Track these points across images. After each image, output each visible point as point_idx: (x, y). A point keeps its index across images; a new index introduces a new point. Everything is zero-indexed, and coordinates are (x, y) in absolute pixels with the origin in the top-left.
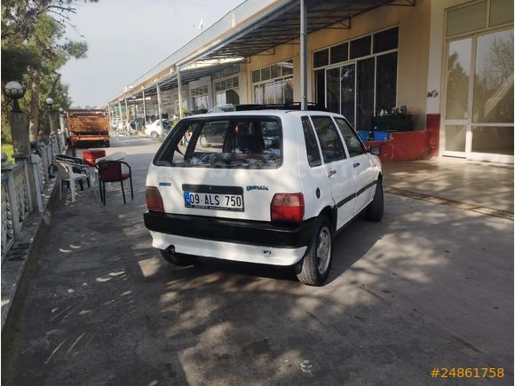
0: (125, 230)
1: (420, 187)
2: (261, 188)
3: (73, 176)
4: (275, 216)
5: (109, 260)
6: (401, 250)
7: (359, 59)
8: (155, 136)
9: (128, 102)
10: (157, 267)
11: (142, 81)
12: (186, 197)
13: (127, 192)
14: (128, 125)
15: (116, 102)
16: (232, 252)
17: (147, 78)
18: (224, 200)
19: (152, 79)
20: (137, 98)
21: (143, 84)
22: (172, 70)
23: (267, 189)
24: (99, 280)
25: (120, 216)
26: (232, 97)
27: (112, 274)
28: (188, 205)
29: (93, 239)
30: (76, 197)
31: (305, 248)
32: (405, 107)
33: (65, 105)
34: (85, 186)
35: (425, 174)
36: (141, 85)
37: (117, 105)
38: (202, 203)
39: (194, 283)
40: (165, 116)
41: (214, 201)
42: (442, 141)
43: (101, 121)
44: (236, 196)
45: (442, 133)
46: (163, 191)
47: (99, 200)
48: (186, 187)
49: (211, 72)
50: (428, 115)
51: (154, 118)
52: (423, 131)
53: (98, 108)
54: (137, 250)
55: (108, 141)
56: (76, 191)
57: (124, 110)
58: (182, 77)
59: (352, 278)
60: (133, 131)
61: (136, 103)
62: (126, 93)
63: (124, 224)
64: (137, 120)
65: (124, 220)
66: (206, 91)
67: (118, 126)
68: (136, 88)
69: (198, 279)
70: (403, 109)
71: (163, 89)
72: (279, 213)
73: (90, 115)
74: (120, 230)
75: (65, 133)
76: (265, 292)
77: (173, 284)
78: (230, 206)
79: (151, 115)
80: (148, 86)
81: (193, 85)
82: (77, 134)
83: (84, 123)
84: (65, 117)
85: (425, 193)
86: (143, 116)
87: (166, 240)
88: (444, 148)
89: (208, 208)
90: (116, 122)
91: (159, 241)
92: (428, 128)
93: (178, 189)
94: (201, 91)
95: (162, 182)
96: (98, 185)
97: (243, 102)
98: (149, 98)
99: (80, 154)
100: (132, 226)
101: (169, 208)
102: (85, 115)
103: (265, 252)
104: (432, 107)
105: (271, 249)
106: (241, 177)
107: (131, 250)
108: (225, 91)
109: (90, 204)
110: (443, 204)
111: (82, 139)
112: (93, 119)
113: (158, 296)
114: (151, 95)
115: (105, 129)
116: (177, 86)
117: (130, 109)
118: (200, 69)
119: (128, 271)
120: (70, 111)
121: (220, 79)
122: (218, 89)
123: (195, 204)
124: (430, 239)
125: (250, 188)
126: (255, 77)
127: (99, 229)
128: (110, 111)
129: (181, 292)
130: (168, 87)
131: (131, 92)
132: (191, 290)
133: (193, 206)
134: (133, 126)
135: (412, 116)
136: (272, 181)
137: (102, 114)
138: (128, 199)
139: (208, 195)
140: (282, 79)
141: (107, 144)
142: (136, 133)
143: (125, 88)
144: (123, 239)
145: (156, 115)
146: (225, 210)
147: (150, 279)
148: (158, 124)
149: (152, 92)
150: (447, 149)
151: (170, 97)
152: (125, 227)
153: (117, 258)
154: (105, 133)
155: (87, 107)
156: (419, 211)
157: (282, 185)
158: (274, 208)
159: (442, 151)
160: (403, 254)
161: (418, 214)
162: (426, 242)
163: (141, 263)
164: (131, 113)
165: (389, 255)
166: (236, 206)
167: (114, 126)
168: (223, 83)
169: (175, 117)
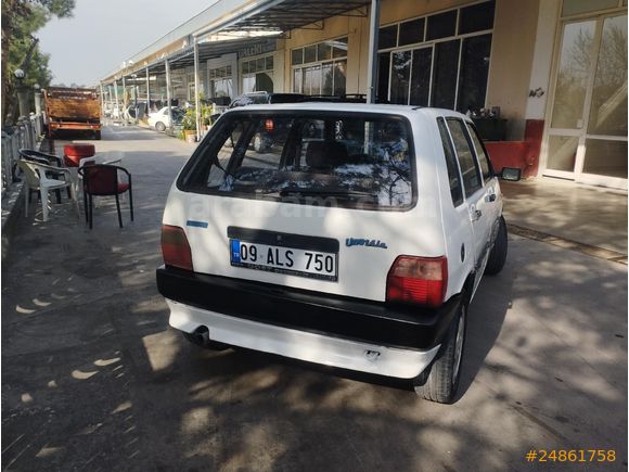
0: (122, 274)
1: (530, 220)
2: (372, 244)
3: (47, 183)
4: (395, 294)
5: (96, 332)
6: (551, 332)
7: (438, 41)
8: (160, 128)
9: (126, 82)
10: (172, 350)
11: (145, 55)
12: (233, 249)
13: (125, 209)
14: (126, 111)
15: (111, 81)
16: (309, 347)
17: (151, 52)
18: (302, 260)
19: (160, 53)
20: (139, 76)
21: (147, 59)
22: (185, 43)
23: (384, 246)
24: (78, 374)
25: (115, 249)
26: (264, 83)
27: (99, 363)
28: (235, 262)
29: (70, 290)
30: (50, 213)
31: (439, 346)
32: (498, 108)
33: (43, 80)
34: (64, 196)
35: (528, 200)
36: (143, 60)
37: (112, 85)
38: (262, 261)
39: (239, 388)
40: (175, 103)
41: (283, 259)
42: (544, 156)
43: (90, 104)
44: (325, 255)
45: (544, 145)
46: (192, 236)
47: (83, 219)
48: (235, 233)
49: (238, 48)
50: (528, 121)
51: (159, 105)
52: (520, 142)
53: (87, 88)
54: (140, 314)
55: (99, 132)
56: (50, 204)
57: (120, 92)
58: (200, 52)
59: (496, 388)
60: (132, 120)
61: (137, 83)
62: (124, 70)
63: (120, 264)
64: (139, 105)
65: (119, 256)
66: (230, 73)
67: (113, 112)
68: (137, 64)
69: (244, 379)
70: (497, 110)
71: (173, 67)
72: (402, 289)
73: (76, 95)
74: (113, 273)
75: (41, 118)
76: (361, 413)
77: (203, 389)
78: (312, 270)
79: (156, 100)
80: (154, 62)
81: (213, 64)
82: (58, 120)
83: (67, 106)
84: (42, 97)
85: (543, 231)
86: (146, 100)
87: (194, 317)
88: (545, 166)
89: (273, 270)
90: (110, 106)
91: (181, 317)
92: (526, 136)
93: (220, 235)
94: (223, 73)
95: (191, 219)
96: (82, 195)
97: (278, 89)
98: (153, 78)
99: (60, 149)
100: (132, 267)
101: (201, 264)
102: (67, 95)
103: (369, 352)
104: (534, 110)
105: (382, 349)
106: (337, 221)
107: (131, 314)
108: (254, 74)
109: (69, 226)
110: (572, 248)
111: (64, 127)
112: (78, 101)
113: (178, 414)
114: (157, 74)
115: (95, 114)
116: (193, 64)
117: (128, 91)
118: (224, 42)
119: (127, 356)
120: (49, 89)
121: (248, 57)
122: (246, 71)
123: (248, 261)
124: (584, 311)
125: (351, 243)
126: (296, 58)
127: (81, 272)
128: (103, 92)
129: (217, 409)
130: (181, 64)
131: (131, 68)
132: (234, 404)
133: (246, 266)
134: (132, 113)
135: (506, 120)
136: (396, 234)
137: (92, 95)
138: (126, 220)
139: (274, 249)
140: (332, 63)
141: (97, 136)
142: (136, 123)
143: (122, 64)
144: (119, 291)
145: (163, 100)
146: (303, 277)
147: (164, 377)
148: (165, 113)
149: (158, 70)
150: (548, 167)
151: (181, 79)
152: (123, 269)
153: (108, 330)
154: (96, 121)
155: (73, 85)
156: (546, 259)
157: (414, 242)
158: (393, 279)
159: (543, 169)
160: (557, 340)
161: (545, 264)
162: (580, 316)
163: (146, 339)
164: (129, 96)
165: (536, 340)
166: (324, 272)
167: (107, 112)
168: (252, 63)
169: (187, 105)
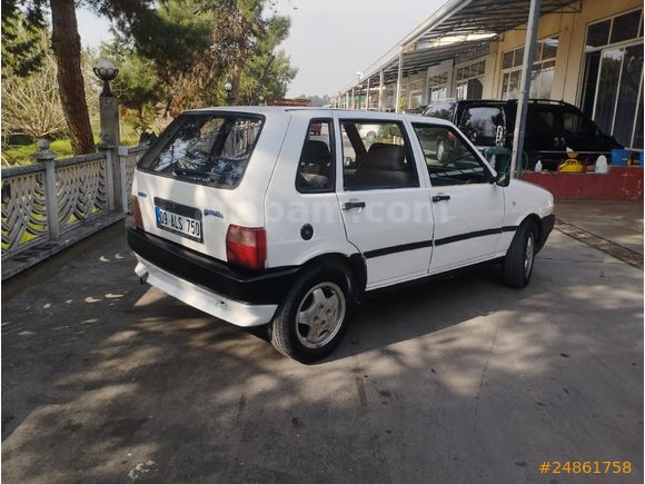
2: (216, 214)
4: (231, 256)
12: (157, 215)
23: (222, 216)
24: (89, 299)
27: (108, 296)
28: (159, 224)
31: (275, 307)
38: (170, 225)
41: (178, 224)
44: (195, 221)
46: (141, 204)
48: (157, 202)
49: (453, 53)
72: (233, 252)
78: (190, 233)
81: (433, 72)
89: (174, 231)
93: (151, 202)
94: (440, 80)
95: (140, 191)
97: (486, 95)
103: (222, 303)
108: (467, 81)
119: (128, 295)
121: (464, 63)
123: (164, 224)
125: (207, 213)
126: (507, 61)
133: (163, 227)
140: (540, 64)
146: (187, 238)
157: (236, 214)
158: (229, 245)
166: (195, 235)
168: (467, 69)
